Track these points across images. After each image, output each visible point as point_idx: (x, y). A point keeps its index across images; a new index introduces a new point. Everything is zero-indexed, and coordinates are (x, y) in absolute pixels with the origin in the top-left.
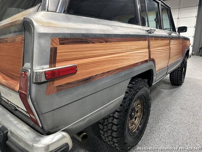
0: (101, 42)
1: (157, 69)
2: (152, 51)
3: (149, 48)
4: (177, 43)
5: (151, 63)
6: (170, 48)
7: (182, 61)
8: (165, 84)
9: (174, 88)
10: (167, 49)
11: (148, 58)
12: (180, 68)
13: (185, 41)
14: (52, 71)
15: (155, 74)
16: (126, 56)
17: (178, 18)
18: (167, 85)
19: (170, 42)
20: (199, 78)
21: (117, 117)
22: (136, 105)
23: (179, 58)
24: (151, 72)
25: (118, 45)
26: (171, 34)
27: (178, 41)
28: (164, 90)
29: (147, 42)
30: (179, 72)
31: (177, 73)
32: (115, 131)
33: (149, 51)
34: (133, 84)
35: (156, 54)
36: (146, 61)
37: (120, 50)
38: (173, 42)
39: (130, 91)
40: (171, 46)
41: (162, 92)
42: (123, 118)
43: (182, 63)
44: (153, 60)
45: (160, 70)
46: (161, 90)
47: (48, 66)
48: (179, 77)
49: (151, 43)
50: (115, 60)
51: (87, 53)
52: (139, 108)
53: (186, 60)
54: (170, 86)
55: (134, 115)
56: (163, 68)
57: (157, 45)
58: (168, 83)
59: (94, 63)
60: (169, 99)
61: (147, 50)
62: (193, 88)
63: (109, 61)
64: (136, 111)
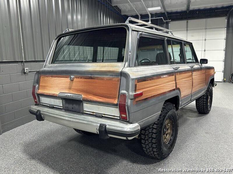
0: (151, 80)
1: (182, 96)
2: (178, 82)
3: (175, 80)
4: (199, 74)
5: (177, 91)
6: (192, 78)
7: (206, 90)
8: (192, 112)
9: (200, 116)
10: (190, 80)
11: (175, 88)
12: (205, 96)
13: (208, 71)
14: (135, 94)
15: (180, 99)
16: (162, 87)
17: (205, 40)
18: (194, 114)
19: (192, 74)
20: (227, 107)
21: (155, 128)
22: (167, 123)
23: (203, 87)
24: (178, 97)
25: (156, 81)
26: (193, 67)
27: (200, 72)
28: (190, 118)
29: (174, 76)
30: (205, 100)
31: (203, 101)
32: (155, 138)
33: (176, 83)
34: (165, 106)
35: (181, 84)
36: (174, 90)
37: (159, 83)
38: (194, 73)
39: (164, 110)
40: (193, 77)
41: (189, 119)
42: (160, 128)
43: (206, 91)
44: (179, 89)
45: (185, 97)
46: (188, 118)
47: (134, 92)
48: (204, 105)
49: (177, 76)
50: (157, 89)
51: (146, 86)
52: (169, 126)
53: (211, 88)
54: (197, 114)
55: (166, 131)
56: (187, 96)
57: (181, 78)
58: (194, 112)
59: (148, 91)
60: (195, 126)
61: (174, 82)
62: (219, 116)
63: (154, 89)
64: (167, 128)
